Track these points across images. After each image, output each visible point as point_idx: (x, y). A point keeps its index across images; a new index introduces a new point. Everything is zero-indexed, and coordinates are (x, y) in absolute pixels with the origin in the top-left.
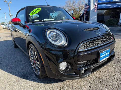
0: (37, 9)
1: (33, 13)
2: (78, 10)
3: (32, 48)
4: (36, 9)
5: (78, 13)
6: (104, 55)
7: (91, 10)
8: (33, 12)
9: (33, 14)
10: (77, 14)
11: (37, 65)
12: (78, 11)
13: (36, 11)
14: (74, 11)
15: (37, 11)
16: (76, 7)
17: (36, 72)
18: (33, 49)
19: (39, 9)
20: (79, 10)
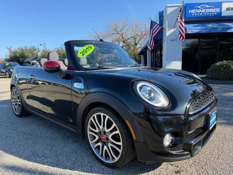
1: (83, 52)
2: (132, 41)
4: (87, 46)
5: (132, 48)
7: (167, 35)
9: (83, 55)
10: (130, 48)
12: (133, 44)
14: (124, 42)
16: (129, 34)
20: (135, 41)
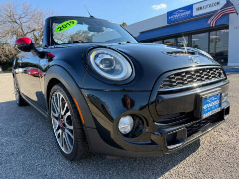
0: (70, 22)
1: (61, 28)
3: (58, 93)
4: (68, 22)
6: (211, 105)
8: (61, 26)
9: (60, 30)
11: (66, 131)
13: (68, 25)
15: (70, 25)
17: (62, 146)
18: (62, 96)
19: (73, 22)
